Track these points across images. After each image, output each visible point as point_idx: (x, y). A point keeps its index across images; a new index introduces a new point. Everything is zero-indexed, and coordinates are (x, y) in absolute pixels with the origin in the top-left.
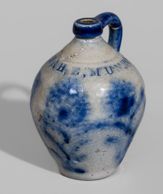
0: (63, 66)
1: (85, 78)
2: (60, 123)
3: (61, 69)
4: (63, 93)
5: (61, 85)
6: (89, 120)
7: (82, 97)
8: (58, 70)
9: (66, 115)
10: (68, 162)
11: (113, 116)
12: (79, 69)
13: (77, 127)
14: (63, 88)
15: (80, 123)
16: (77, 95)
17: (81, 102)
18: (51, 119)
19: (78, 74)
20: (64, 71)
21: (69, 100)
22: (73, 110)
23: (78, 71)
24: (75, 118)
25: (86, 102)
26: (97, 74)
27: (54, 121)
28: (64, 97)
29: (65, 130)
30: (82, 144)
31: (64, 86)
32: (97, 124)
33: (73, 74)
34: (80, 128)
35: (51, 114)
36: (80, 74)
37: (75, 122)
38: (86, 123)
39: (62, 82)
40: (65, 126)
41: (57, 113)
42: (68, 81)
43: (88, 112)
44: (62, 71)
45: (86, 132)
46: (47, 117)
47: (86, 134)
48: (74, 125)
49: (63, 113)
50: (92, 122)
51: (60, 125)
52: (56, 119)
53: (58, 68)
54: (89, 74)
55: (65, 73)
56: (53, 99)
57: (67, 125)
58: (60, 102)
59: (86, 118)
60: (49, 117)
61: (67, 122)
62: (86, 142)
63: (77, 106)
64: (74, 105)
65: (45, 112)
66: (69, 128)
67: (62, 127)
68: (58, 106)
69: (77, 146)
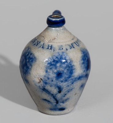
0: (50, 46)
1: (68, 51)
2: (57, 81)
3: (50, 48)
4: (57, 62)
5: (54, 58)
6: (74, 76)
7: (70, 63)
8: (48, 49)
9: (61, 76)
10: (56, 105)
11: (85, 71)
12: (62, 46)
13: (68, 81)
14: (57, 59)
15: (70, 79)
16: (66, 62)
17: (70, 65)
18: (50, 80)
19: (63, 49)
20: (53, 49)
21: (62, 66)
22: (65, 71)
23: (62, 47)
24: (67, 76)
25: (72, 65)
26: (73, 47)
27: (52, 81)
28: (58, 65)
29: (60, 85)
30: (69, 92)
31: (57, 57)
32: (78, 77)
33: (60, 49)
34: (70, 81)
35: (50, 77)
36: (64, 49)
37: (67, 79)
38: (73, 78)
39: (54, 55)
40: (60, 82)
41: (55, 75)
42: (58, 54)
43: (74, 71)
44: (51, 49)
45: (73, 83)
46: (47, 79)
47: (72, 85)
48: (66, 81)
49: (59, 75)
50: (76, 77)
51: (57, 83)
52: (54, 79)
53: (47, 48)
54: (69, 48)
55: (54, 50)
56: (51, 67)
57: (62, 82)
58: (56, 68)
59: (73, 75)
60: (48, 79)
61: (62, 79)
62: (72, 89)
63: (68, 68)
64: (65, 68)
65: (45, 76)
66: (63, 83)
67: (58, 84)
68: (55, 71)
69: (66, 93)
